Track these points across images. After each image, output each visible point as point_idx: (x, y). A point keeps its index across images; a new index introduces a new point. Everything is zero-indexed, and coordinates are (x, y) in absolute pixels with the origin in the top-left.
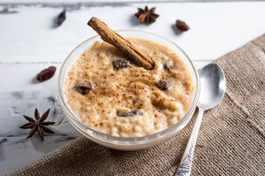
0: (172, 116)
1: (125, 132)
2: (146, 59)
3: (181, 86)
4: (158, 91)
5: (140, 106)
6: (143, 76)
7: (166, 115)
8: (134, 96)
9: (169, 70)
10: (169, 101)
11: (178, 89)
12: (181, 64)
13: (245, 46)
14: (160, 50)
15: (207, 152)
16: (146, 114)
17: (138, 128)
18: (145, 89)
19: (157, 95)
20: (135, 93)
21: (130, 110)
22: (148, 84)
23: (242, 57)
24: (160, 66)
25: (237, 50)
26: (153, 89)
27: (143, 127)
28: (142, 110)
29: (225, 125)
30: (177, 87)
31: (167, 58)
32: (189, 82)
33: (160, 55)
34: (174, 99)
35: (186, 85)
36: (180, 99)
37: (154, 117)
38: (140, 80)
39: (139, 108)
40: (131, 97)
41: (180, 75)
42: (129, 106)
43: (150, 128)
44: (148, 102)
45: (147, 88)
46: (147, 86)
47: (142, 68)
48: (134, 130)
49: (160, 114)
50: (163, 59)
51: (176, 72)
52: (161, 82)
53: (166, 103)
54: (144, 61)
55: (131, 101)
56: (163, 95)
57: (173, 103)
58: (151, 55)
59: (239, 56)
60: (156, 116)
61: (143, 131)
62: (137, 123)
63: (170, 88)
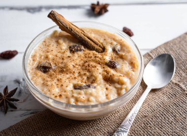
0: (121, 89)
1: (81, 101)
2: (97, 44)
3: (128, 64)
4: (109, 69)
5: (94, 81)
6: (96, 57)
7: (116, 88)
8: (88, 74)
9: (116, 52)
10: (117, 76)
11: (125, 67)
12: (127, 48)
13: (180, 37)
14: (109, 37)
15: (152, 119)
16: (98, 87)
17: (92, 98)
18: (98, 67)
19: (107, 72)
20: (89, 71)
21: (84, 84)
22: (99, 64)
23: (178, 46)
24: (109, 50)
25: (174, 40)
26: (104, 68)
27: (96, 97)
28: (95, 85)
29: (166, 99)
30: (124, 66)
31: (115, 43)
32: (134, 62)
33: (109, 41)
34: (122, 75)
35: (132, 64)
36: (127, 75)
37: (105, 90)
38: (93, 61)
39: (92, 83)
40: (85, 74)
41: (127, 56)
42: (84, 81)
43: (103, 98)
44: (100, 78)
45: (99, 67)
46: (99, 65)
47: (94, 52)
48: (88, 100)
49: (111, 88)
50: (111, 44)
51: (124, 54)
52: (110, 62)
53: (116, 78)
54: (95, 46)
55: (85, 78)
56: (112, 72)
57: (121, 78)
58: (102, 41)
59: (175, 44)
60: (107, 89)
61: (96, 101)
62: (91, 94)
63: (118, 67)
